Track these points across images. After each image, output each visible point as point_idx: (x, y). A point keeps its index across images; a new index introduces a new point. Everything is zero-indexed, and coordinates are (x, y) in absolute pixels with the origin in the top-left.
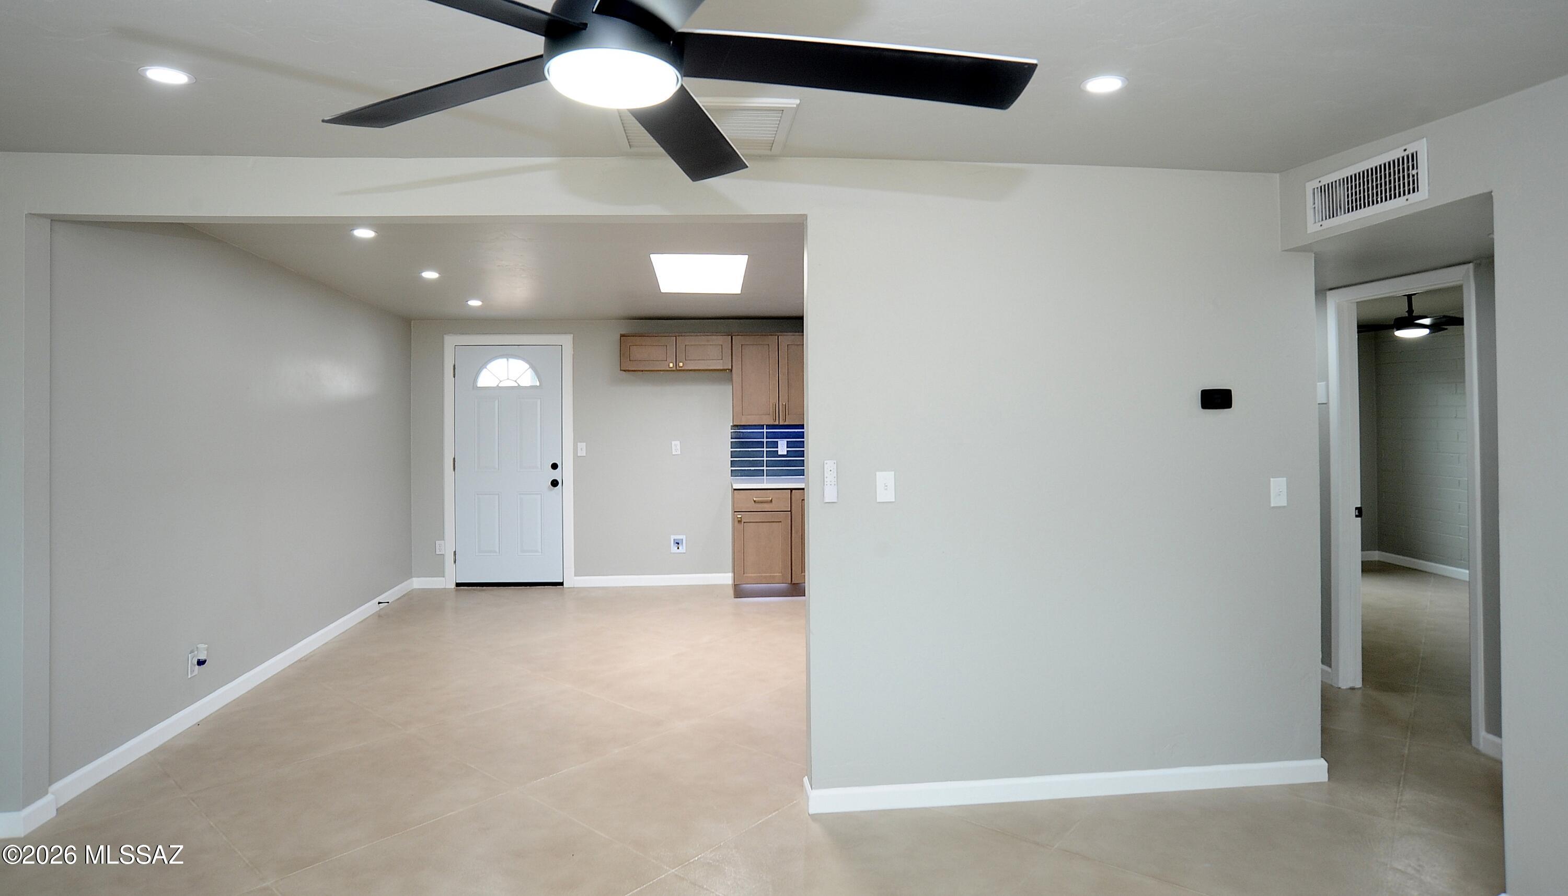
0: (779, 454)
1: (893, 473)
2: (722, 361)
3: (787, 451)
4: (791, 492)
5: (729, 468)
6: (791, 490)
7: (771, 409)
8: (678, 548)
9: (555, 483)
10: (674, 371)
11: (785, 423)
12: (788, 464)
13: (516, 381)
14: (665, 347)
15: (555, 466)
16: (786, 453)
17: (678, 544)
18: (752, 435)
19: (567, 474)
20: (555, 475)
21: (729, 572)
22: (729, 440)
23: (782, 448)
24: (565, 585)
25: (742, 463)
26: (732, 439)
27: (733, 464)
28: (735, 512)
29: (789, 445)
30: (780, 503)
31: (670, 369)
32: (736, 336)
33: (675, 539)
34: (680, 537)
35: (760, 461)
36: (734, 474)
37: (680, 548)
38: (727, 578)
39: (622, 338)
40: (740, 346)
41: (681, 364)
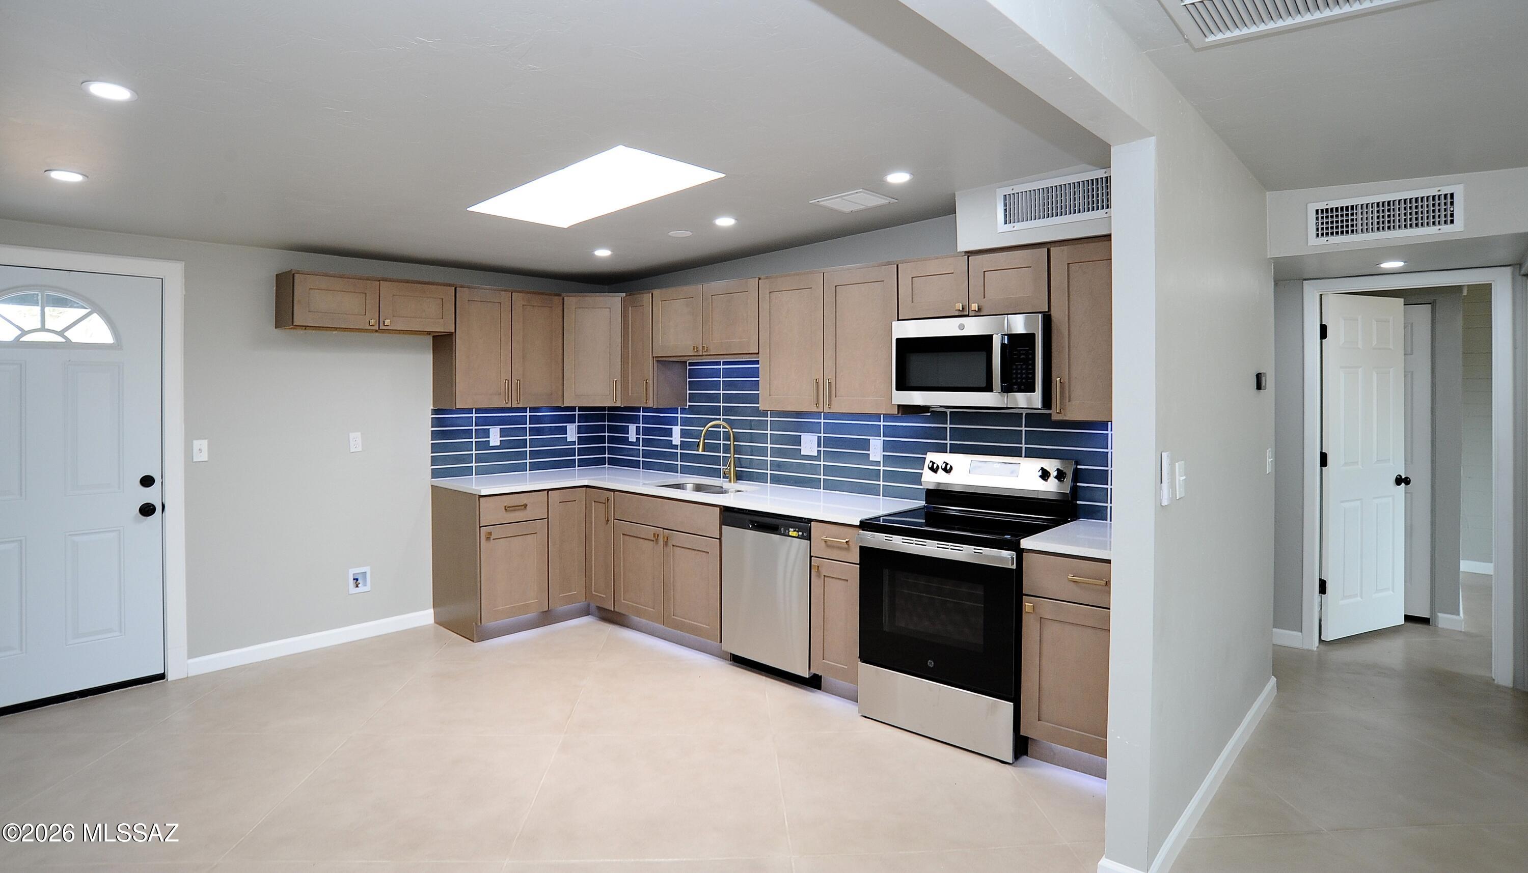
0: (491, 445)
2: (442, 320)
3: (501, 441)
4: (548, 493)
5: (428, 468)
6: (549, 490)
7: (503, 388)
8: (357, 586)
9: (147, 510)
10: (375, 330)
11: (519, 406)
12: (501, 457)
13: (60, 334)
14: (364, 295)
15: (147, 481)
16: (499, 444)
17: (357, 580)
18: (460, 422)
19: (173, 492)
20: (150, 495)
21: (430, 608)
22: (428, 429)
23: (495, 437)
24: (171, 676)
25: (445, 460)
26: (432, 427)
27: (434, 461)
28: (480, 527)
29: (503, 433)
30: (536, 510)
31: (370, 328)
32: (462, 287)
33: (354, 574)
34: (362, 570)
35: (467, 456)
36: (435, 474)
37: (359, 585)
38: (426, 617)
39: (293, 274)
40: (467, 301)
41: (387, 322)
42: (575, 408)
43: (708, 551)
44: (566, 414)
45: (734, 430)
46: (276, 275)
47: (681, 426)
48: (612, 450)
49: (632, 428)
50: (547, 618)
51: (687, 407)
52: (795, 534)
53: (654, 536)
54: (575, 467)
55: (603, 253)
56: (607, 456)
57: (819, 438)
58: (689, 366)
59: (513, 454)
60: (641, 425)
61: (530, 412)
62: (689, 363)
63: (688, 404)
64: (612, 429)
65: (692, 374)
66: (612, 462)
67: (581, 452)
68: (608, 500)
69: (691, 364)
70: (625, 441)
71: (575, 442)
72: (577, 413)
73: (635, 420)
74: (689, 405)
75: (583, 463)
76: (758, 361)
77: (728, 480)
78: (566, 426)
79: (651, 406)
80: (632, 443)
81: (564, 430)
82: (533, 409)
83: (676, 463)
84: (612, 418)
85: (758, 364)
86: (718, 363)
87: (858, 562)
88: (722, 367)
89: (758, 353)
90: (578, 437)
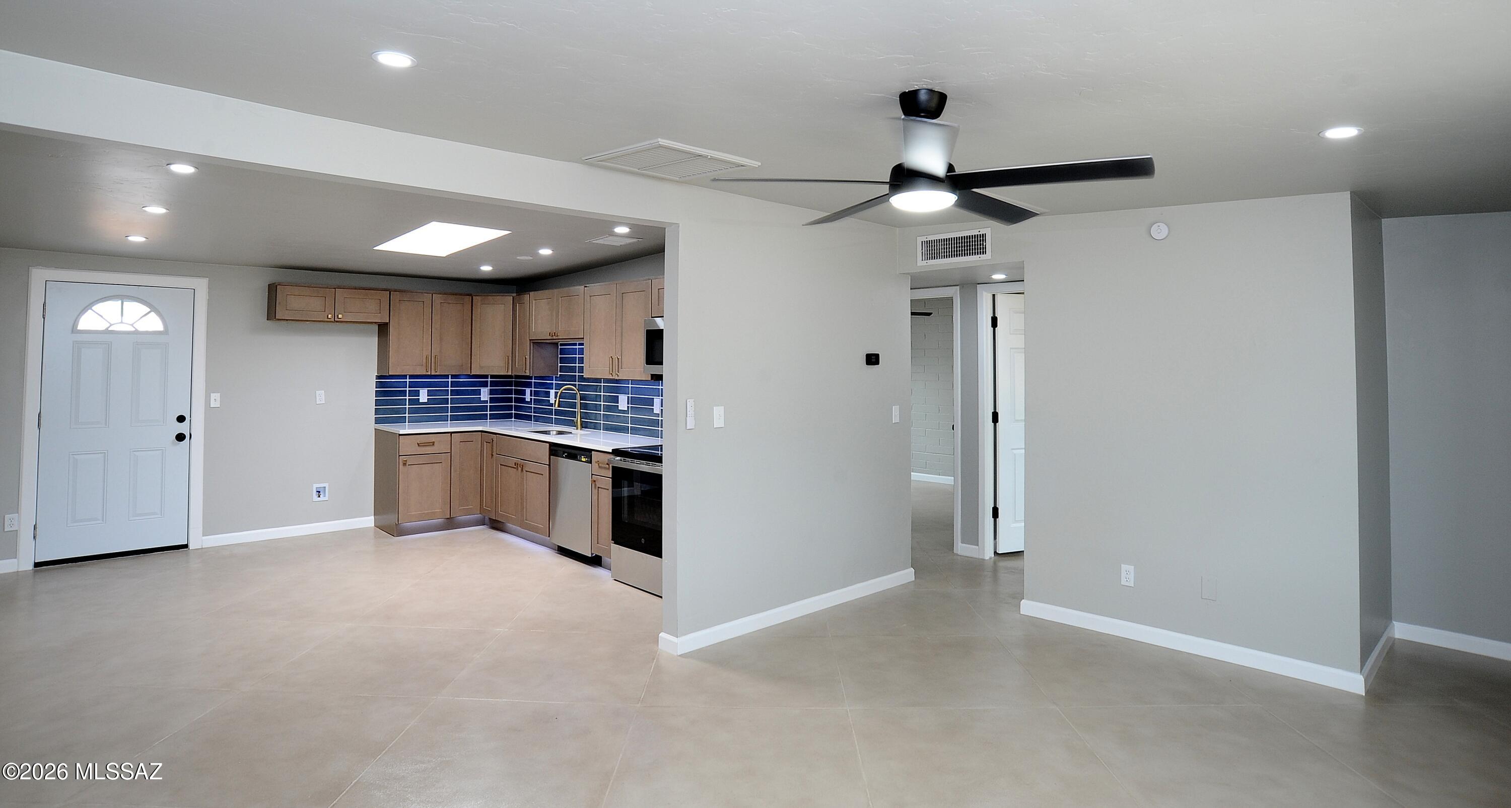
0: (420, 401)
1: (723, 407)
2: (381, 313)
3: (428, 399)
4: (451, 435)
5: (373, 416)
6: (451, 433)
7: (424, 361)
8: (319, 497)
9: (180, 437)
10: (332, 321)
11: (441, 374)
12: (428, 410)
13: (132, 325)
14: (325, 298)
15: (181, 419)
16: (426, 401)
17: (319, 492)
18: (395, 384)
19: (197, 427)
20: (183, 428)
21: (372, 516)
22: (373, 389)
23: (423, 396)
24: (191, 547)
25: (385, 411)
26: (376, 388)
27: (377, 411)
28: (399, 456)
29: (430, 393)
30: (442, 446)
31: (328, 320)
32: (395, 291)
33: (317, 488)
34: (322, 485)
35: (401, 409)
36: (377, 421)
37: (321, 496)
38: (369, 521)
39: (276, 286)
40: (398, 301)
41: (340, 316)
42: (488, 375)
43: (543, 473)
44: (481, 380)
45: (580, 392)
46: (269, 285)
47: (555, 389)
48: (517, 408)
49: (528, 391)
50: (450, 524)
51: (558, 376)
52: (583, 460)
53: (515, 465)
54: (487, 419)
55: (486, 268)
56: (513, 412)
57: (628, 397)
58: (560, 346)
59: (438, 408)
60: (533, 389)
61: (451, 379)
62: (560, 344)
63: (559, 373)
64: (517, 392)
65: (563, 352)
66: (518, 417)
67: (492, 408)
68: (493, 441)
69: (561, 345)
70: (523, 401)
71: (487, 401)
72: (489, 380)
73: (529, 385)
74: (560, 375)
75: (493, 417)
76: (583, 343)
77: (575, 428)
78: (480, 389)
79: (528, 375)
80: (528, 402)
81: (479, 393)
82: (453, 376)
83: (552, 416)
84: (518, 384)
85: (583, 345)
86: (575, 345)
87: (611, 477)
88: (577, 347)
89: (583, 338)
90: (490, 397)
